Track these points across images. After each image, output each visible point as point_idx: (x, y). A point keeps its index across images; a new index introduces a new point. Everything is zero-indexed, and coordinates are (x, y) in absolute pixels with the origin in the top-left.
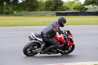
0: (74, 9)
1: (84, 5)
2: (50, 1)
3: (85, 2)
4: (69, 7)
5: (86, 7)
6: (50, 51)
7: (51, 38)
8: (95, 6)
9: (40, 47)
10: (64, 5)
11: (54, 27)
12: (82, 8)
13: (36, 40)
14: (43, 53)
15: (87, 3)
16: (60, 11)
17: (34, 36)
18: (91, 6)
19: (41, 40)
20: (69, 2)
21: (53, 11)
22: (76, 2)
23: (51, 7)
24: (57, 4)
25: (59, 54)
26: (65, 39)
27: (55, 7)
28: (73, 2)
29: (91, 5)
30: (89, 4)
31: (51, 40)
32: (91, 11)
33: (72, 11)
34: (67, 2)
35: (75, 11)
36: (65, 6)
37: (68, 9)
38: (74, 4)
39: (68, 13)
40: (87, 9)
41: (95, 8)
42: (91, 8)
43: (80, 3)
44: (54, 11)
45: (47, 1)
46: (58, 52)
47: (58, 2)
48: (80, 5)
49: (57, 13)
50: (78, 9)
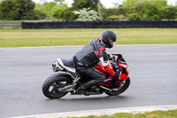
0: (55, 16)
1: (72, 9)
2: (10, 2)
3: (73, 5)
4: (45, 12)
5: (76, 12)
6: (89, 90)
7: (90, 67)
8: (92, 11)
9: (71, 83)
10: (36, 8)
11: (95, 49)
12: (68, 15)
13: (65, 70)
14: (77, 93)
15: (78, 6)
16: (29, 19)
17: (62, 64)
18: (84, 11)
19: (74, 71)
20: (46, 4)
21: (15, 19)
22: (58, 3)
23: (12, 13)
24: (23, 7)
25: (104, 95)
26: (115, 69)
27: (21, 12)
28: (52, 4)
29: (85, 9)
30: (81, 8)
31: (90, 70)
32: (85, 20)
33: (51, 19)
34: (42, 3)
35: (56, 20)
36: (38, 12)
37: (43, 16)
38: (55, 7)
39: (44, 24)
40: (77, 16)
41: (91, 15)
42: (84, 15)
43: (66, 5)
44: (19, 19)
45: (4, 2)
46: (102, 91)
47: (25, 3)
48: (65, 8)
49: (23, 23)
50: (62, 16)
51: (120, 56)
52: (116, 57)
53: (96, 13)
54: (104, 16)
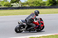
5: (12, 4)
13: (22, 24)
14: (26, 31)
19: (25, 24)
35: (5, 7)
41: (17, 5)
42: (15, 5)
48: (8, 3)
50: (7, 6)
51: (41, 19)
52: (40, 19)
53: (19, 4)
54: (21, 5)
